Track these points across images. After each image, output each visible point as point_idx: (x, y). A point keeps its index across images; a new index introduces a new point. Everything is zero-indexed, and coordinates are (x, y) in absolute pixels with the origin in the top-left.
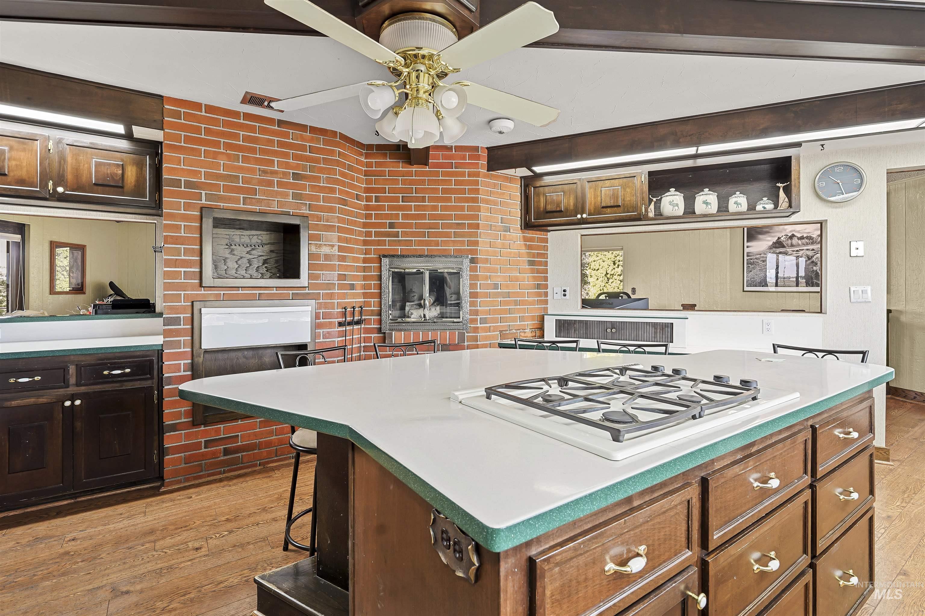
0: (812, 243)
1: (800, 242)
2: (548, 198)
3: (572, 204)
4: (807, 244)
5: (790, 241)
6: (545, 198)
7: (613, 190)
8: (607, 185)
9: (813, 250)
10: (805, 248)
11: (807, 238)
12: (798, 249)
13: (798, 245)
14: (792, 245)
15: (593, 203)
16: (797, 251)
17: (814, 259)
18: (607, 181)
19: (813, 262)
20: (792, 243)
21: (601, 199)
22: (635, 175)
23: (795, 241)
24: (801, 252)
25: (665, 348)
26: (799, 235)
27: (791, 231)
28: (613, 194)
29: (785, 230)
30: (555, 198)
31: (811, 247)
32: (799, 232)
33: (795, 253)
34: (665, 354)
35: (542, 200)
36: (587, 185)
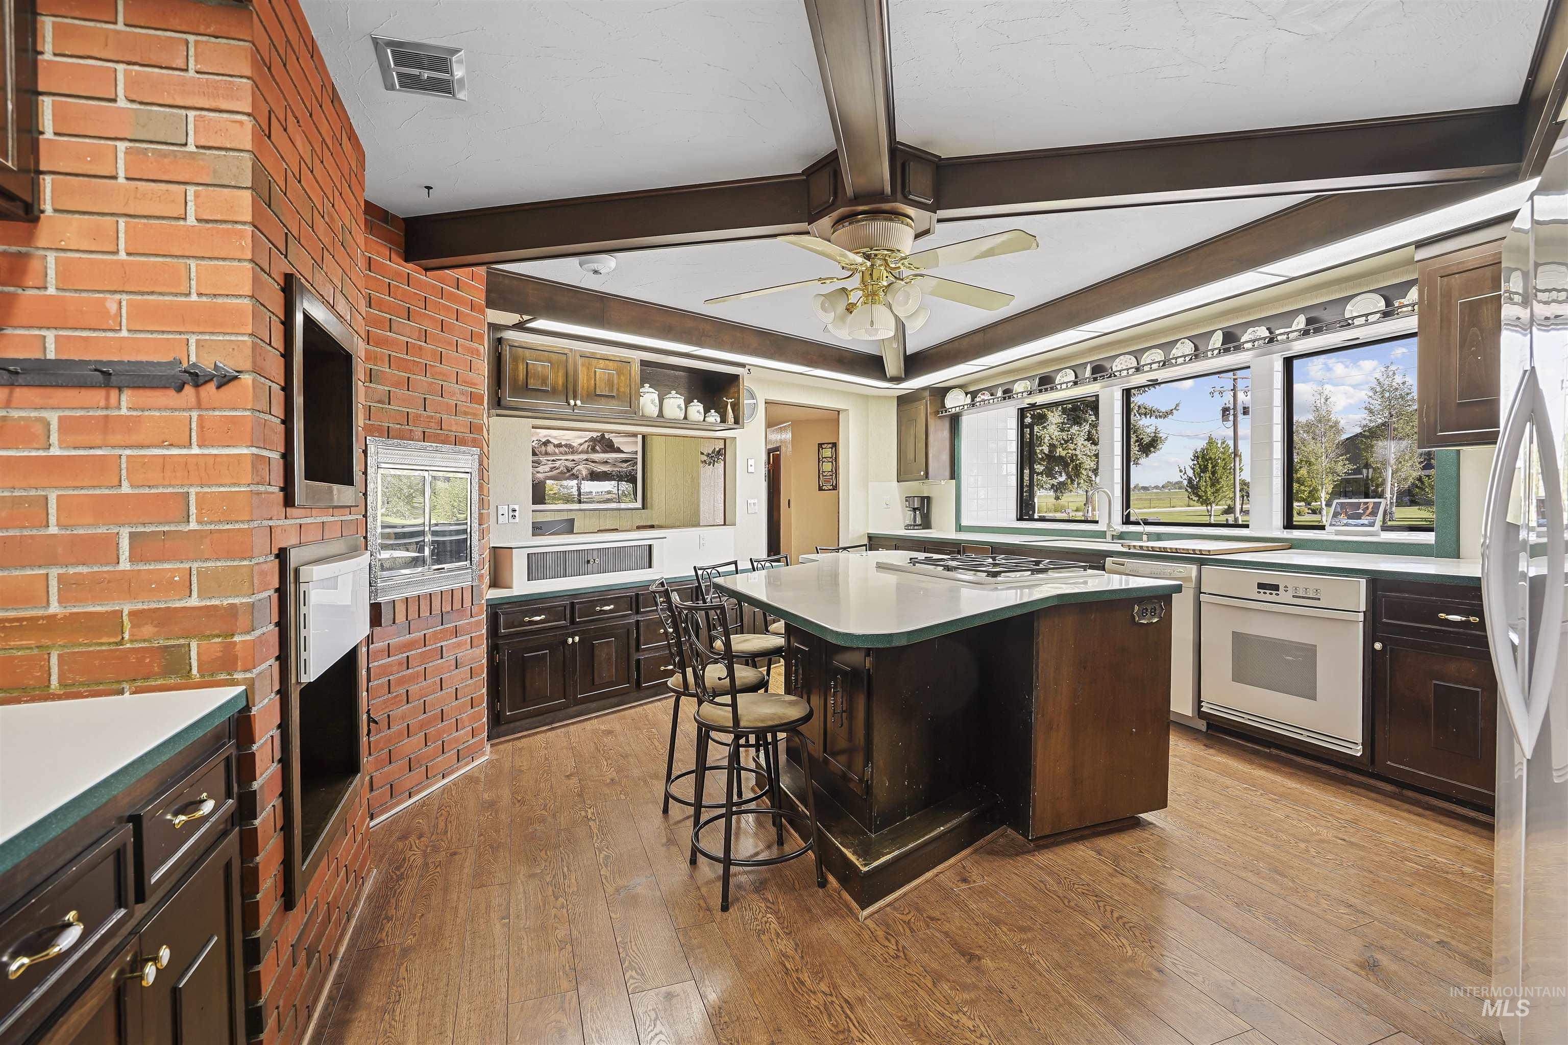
0: (573, 453)
1: (557, 450)
2: (530, 367)
3: (560, 383)
4: (566, 453)
5: (543, 448)
6: (525, 366)
7: (609, 373)
8: (602, 366)
9: (573, 460)
10: (564, 458)
11: (566, 445)
12: (553, 458)
13: (555, 454)
14: (547, 454)
15: (585, 388)
16: (553, 461)
17: (574, 471)
18: (601, 361)
19: (573, 475)
20: (546, 451)
21: (595, 384)
22: (630, 360)
23: (550, 448)
24: (559, 463)
25: (734, 565)
26: (556, 442)
27: (545, 436)
28: (609, 380)
29: (538, 434)
30: (540, 369)
31: (570, 457)
32: (555, 438)
33: (550, 463)
34: (737, 573)
35: (521, 368)
36: (580, 361)
